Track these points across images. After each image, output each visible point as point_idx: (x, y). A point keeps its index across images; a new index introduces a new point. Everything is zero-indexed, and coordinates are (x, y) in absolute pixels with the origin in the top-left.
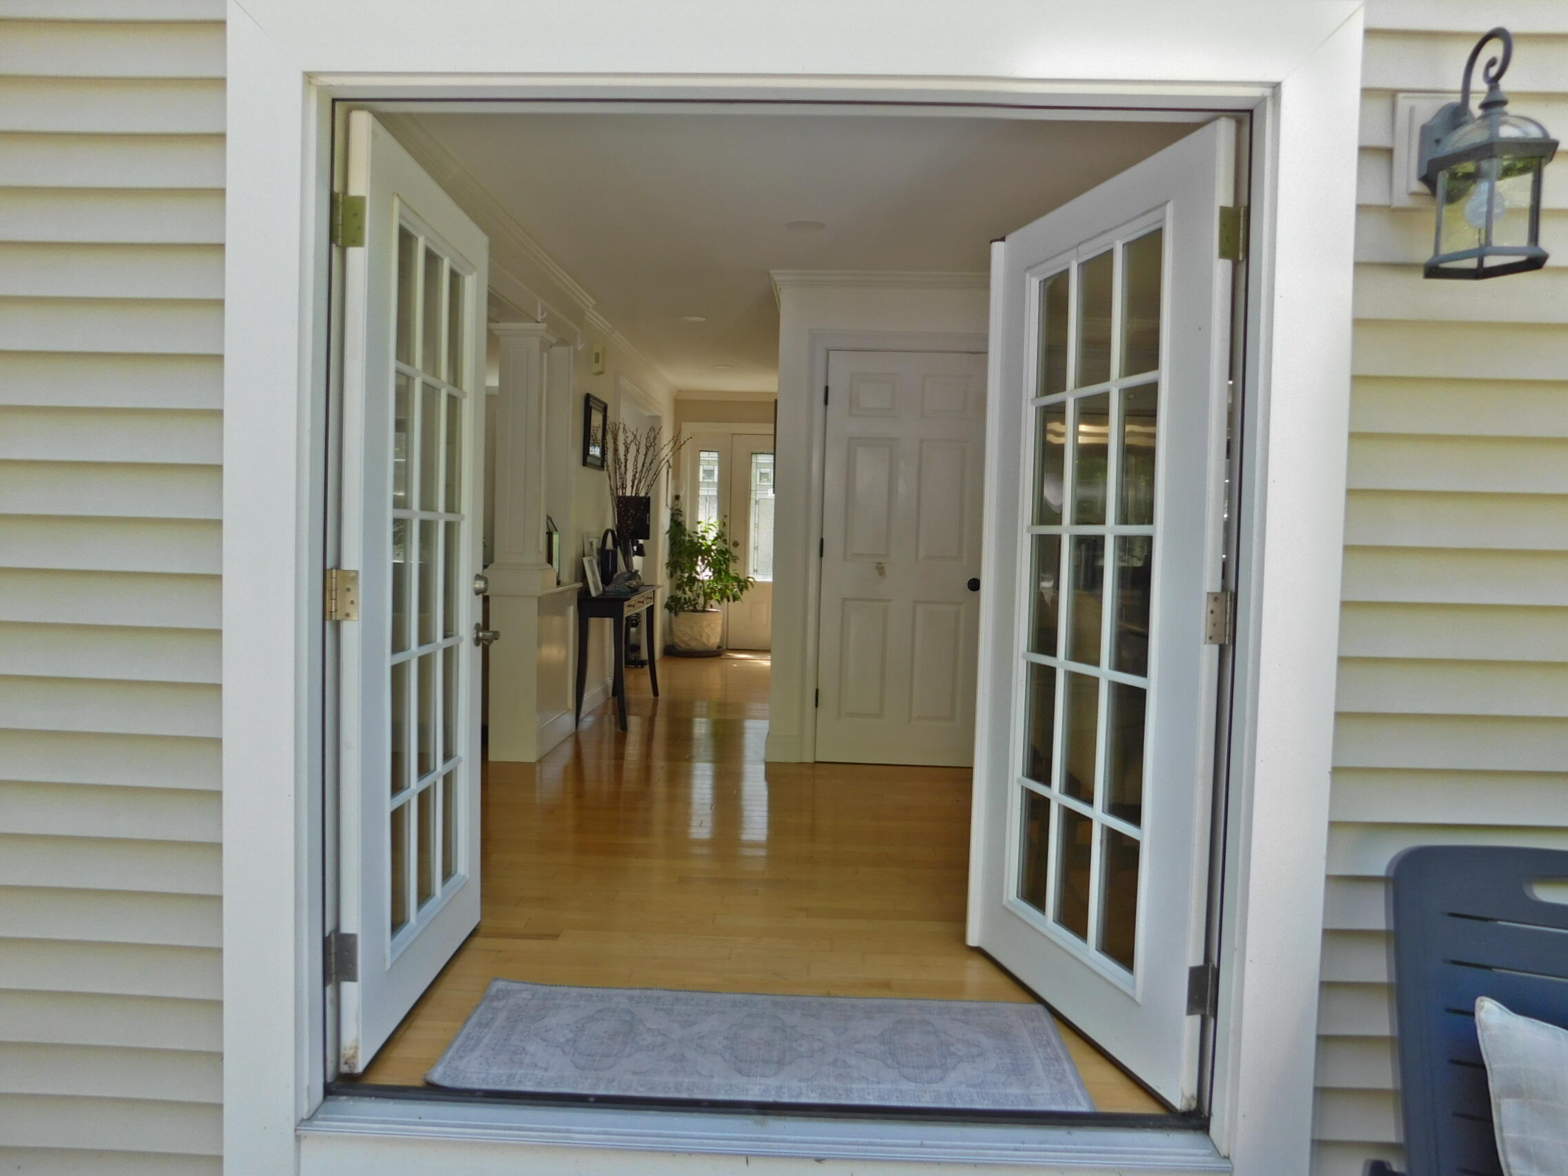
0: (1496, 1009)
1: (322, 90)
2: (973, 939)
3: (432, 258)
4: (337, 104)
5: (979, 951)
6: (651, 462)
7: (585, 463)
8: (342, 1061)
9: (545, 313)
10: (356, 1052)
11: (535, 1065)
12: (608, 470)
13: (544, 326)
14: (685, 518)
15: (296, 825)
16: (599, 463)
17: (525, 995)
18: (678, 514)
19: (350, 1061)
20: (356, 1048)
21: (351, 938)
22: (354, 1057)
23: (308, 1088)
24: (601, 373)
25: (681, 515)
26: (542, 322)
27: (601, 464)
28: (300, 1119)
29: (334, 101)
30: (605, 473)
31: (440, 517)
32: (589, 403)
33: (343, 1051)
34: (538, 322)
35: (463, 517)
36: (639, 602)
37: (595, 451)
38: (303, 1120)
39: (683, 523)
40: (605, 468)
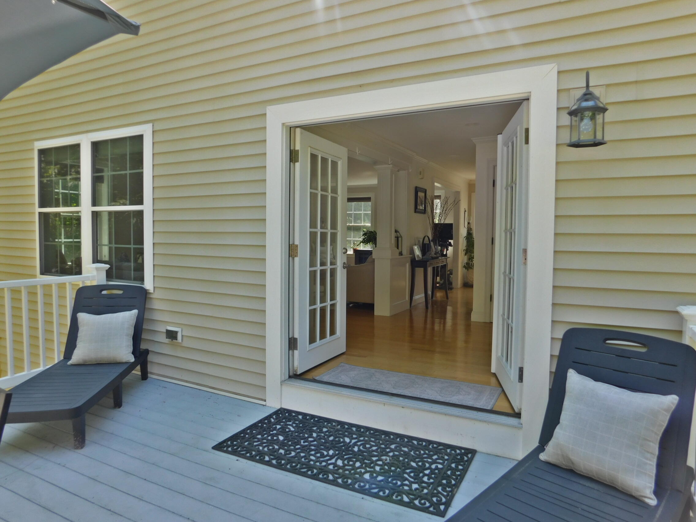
0: (573, 372)
1: (287, 126)
2: (493, 370)
3: (324, 160)
4: (291, 128)
5: (494, 375)
6: (446, 210)
7: (415, 212)
8: (294, 371)
9: (392, 162)
10: (297, 369)
11: (341, 380)
12: (427, 214)
13: (391, 166)
14: (473, 231)
15: (281, 307)
16: (423, 211)
17: (348, 367)
18: (470, 230)
19: (296, 371)
20: (297, 368)
21: (297, 339)
22: (297, 370)
23: (284, 373)
24: (422, 178)
25: (471, 230)
26: (391, 164)
27: (424, 212)
28: (282, 380)
29: (290, 128)
30: (426, 215)
31: (329, 231)
32: (417, 190)
33: (294, 368)
34: (389, 164)
35: (338, 231)
36: (437, 263)
37: (421, 207)
38: (283, 381)
39: (472, 234)
40: (426, 213)
